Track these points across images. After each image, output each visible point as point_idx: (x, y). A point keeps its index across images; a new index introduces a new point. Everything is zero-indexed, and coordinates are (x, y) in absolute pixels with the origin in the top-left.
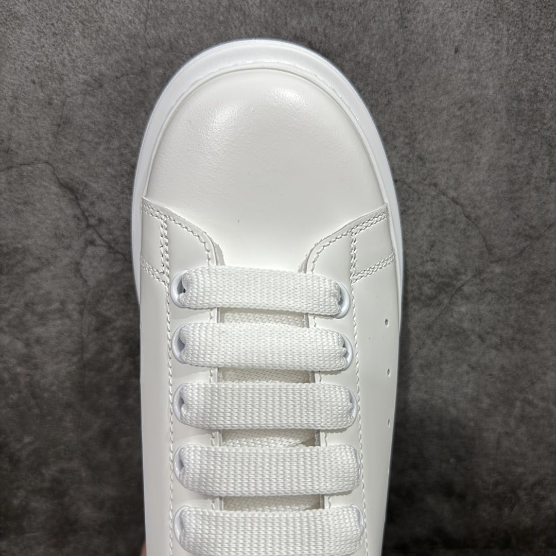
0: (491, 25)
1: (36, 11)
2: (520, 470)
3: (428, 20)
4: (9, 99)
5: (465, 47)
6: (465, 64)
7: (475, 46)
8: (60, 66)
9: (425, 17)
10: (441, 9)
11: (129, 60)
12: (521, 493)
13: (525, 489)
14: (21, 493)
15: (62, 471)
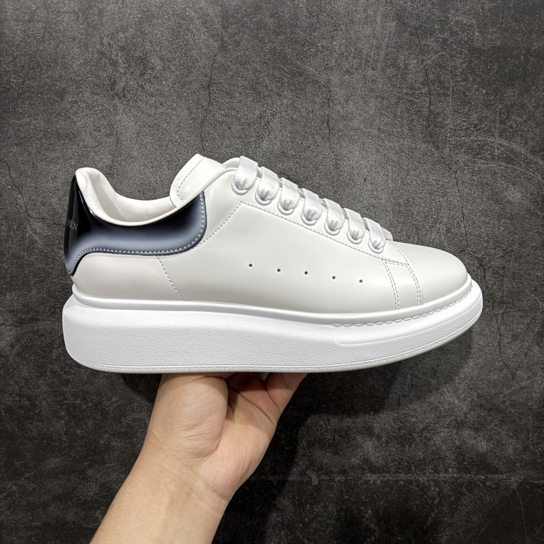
0: (383, 167)
1: (143, 155)
2: (414, 420)
3: (350, 164)
5: (369, 178)
7: (375, 177)
8: (155, 184)
9: (348, 163)
10: (356, 159)
12: (416, 435)
13: (418, 433)
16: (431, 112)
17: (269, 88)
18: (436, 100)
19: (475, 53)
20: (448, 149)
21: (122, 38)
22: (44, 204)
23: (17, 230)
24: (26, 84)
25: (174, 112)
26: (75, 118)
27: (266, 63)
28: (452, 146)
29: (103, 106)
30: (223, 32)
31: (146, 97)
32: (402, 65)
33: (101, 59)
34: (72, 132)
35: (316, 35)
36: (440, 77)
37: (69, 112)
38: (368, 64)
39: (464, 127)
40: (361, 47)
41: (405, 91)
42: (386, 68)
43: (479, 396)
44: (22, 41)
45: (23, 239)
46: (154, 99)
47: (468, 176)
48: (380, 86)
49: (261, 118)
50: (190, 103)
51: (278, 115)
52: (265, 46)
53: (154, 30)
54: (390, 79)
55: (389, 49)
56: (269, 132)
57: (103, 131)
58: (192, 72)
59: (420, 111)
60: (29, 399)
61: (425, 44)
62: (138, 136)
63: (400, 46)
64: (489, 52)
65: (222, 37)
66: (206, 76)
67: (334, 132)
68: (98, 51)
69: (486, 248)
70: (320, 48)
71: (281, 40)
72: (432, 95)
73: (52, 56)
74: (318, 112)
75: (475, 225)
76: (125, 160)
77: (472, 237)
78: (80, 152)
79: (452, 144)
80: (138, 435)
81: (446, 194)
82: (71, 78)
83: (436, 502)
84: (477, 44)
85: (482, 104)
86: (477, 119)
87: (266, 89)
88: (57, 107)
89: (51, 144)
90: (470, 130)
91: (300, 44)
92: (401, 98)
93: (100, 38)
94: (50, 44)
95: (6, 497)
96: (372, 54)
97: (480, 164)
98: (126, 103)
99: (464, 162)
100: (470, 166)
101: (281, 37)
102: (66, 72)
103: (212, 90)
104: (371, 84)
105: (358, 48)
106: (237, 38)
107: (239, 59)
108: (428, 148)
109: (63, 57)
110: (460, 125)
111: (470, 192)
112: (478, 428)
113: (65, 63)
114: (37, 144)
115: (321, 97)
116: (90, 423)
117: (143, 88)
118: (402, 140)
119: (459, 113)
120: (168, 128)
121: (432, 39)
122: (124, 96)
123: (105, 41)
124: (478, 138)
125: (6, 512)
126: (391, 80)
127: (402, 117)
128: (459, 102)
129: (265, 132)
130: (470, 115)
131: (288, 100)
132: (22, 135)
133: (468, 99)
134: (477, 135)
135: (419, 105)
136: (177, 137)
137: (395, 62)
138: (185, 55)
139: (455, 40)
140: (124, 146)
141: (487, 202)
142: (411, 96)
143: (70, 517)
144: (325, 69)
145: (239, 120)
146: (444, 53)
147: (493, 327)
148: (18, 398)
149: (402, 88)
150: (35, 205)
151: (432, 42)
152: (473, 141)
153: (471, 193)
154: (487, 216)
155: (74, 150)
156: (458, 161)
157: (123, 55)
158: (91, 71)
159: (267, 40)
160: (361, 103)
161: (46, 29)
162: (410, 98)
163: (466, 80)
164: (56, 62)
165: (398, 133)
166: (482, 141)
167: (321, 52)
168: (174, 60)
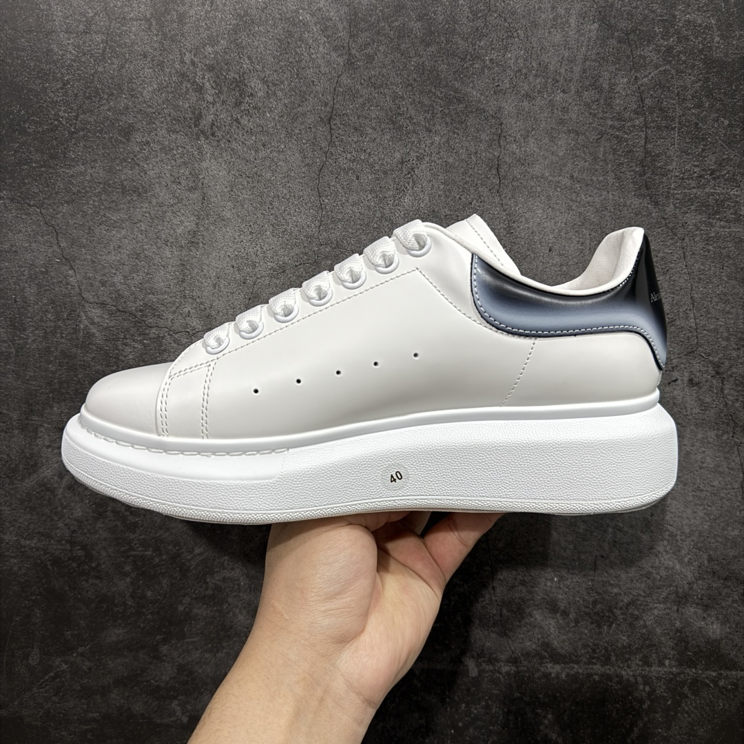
1: (238, 216)
2: (616, 590)
3: (528, 228)
4: (213, 278)
5: (557, 247)
6: (557, 259)
7: (565, 246)
8: (254, 256)
9: (527, 226)
10: (538, 220)
11: (306, 254)
12: (618, 612)
13: (621, 609)
14: (187, 600)
15: (224, 579)
16: (647, 152)
17: (415, 121)
18: (655, 135)
19: (714, 68)
20: (672, 206)
21: (210, 53)
22: (103, 284)
23: (68, 319)
24: (79, 119)
25: (282, 157)
26: (146, 166)
27: (412, 85)
28: (678, 201)
29: (184, 148)
30: (350, 42)
31: (243, 135)
32: (606, 86)
33: (181, 83)
34: (141, 184)
35: (482, 44)
36: (662, 103)
37: (138, 157)
38: (557, 85)
39: (695, 175)
40: (547, 60)
41: (610, 123)
42: (583, 90)
43: (710, 559)
44: (74, 61)
45: (76, 331)
46: (254, 138)
47: (701, 245)
48: (574, 116)
49: (402, 163)
50: (303, 143)
51: (427, 159)
52: (410, 62)
53: (253, 42)
54: (588, 105)
55: (588, 63)
56: (414, 183)
57: (184, 183)
58: (306, 100)
59: (631, 151)
60: (84, 548)
61: (641, 56)
62: (232, 190)
63: (603, 58)
64: (734, 65)
65: (349, 49)
66: (326, 105)
67: (506, 182)
68: (177, 72)
69: (726, 348)
70: (488, 62)
71: (433, 52)
72: (649, 128)
73: (116, 80)
74: (484, 154)
75: (709, 316)
76: (214, 224)
77: (705, 332)
78: (152, 212)
79: (677, 199)
80: (230, 600)
81: (668, 270)
82: (141, 110)
83: (645, 706)
84: (717, 53)
85: (723, 141)
86: (715, 163)
87: (410, 122)
88: (121, 150)
89: (113, 202)
90: (705, 179)
91: (459, 57)
92: (604, 134)
93: (181, 55)
94: (113, 63)
95: (53, 678)
96: (563, 71)
97: (718, 227)
98: (215, 144)
99: (695, 225)
100: (704, 230)
101: (433, 49)
102: (134, 102)
103: (334, 125)
104: (560, 113)
105: (542, 63)
106: (369, 50)
107: (373, 80)
108: (642, 205)
109: (130, 81)
110: (690, 171)
111: (702, 268)
112: (708, 604)
113: (133, 90)
114: (94, 201)
115: (489, 132)
116: (165, 582)
117: (239, 123)
118: (604, 193)
119: (688, 154)
120: (273, 178)
121: (651, 48)
122: (213, 135)
123: (187, 58)
124: (716, 189)
125: (54, 698)
126: (590, 108)
127: (605, 160)
128: (689, 139)
129: (408, 183)
130: (705, 157)
131: (442, 137)
132: (75, 190)
133: (703, 134)
134: (715, 186)
135: (630, 143)
136: (285, 191)
137: (595, 81)
138: (297, 75)
139: (684, 48)
140: (213, 204)
141: (727, 283)
142: (618, 129)
143: (138, 707)
144: (495, 93)
145: (372, 166)
146: (668, 67)
147: (734, 461)
148: (68, 547)
149: (606, 118)
150: (92, 285)
151: (651, 52)
152: (709, 195)
153: (704, 270)
154: (727, 302)
155: (144, 210)
156: (686, 223)
157: (212, 78)
158: (167, 100)
159: (412, 53)
160: (546, 141)
161: (107, 42)
162: (617, 133)
163: (699, 106)
164: (120, 89)
165: (600, 182)
166: (722, 194)
167: (489, 68)
168: (282, 82)
